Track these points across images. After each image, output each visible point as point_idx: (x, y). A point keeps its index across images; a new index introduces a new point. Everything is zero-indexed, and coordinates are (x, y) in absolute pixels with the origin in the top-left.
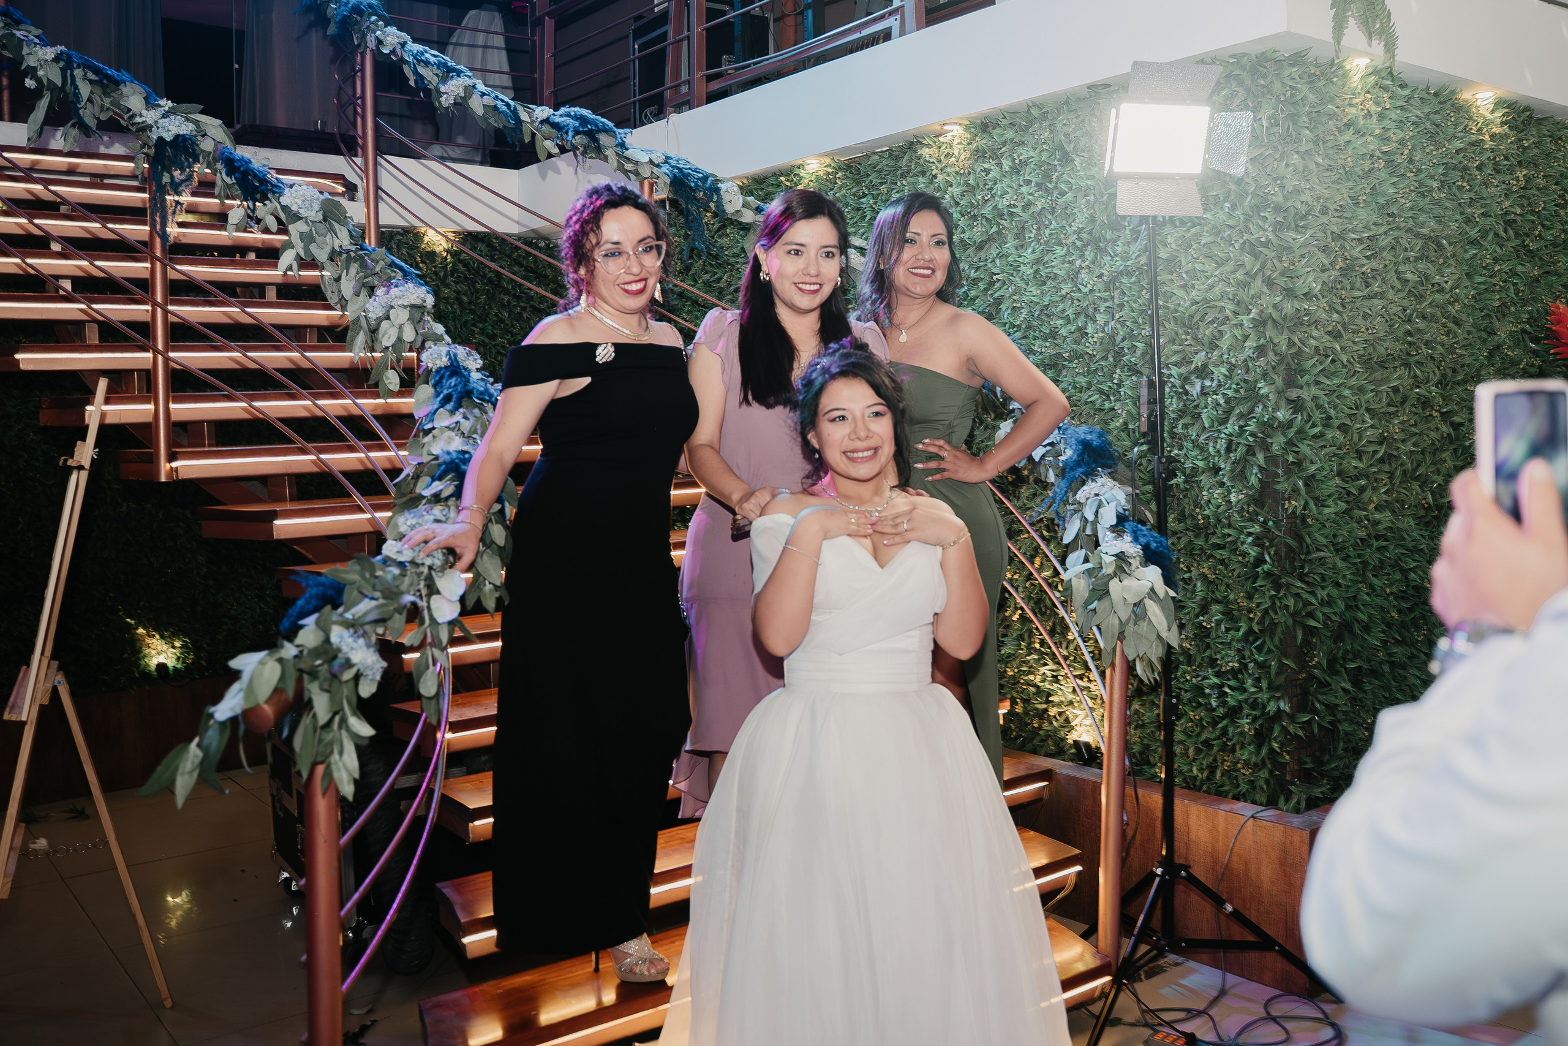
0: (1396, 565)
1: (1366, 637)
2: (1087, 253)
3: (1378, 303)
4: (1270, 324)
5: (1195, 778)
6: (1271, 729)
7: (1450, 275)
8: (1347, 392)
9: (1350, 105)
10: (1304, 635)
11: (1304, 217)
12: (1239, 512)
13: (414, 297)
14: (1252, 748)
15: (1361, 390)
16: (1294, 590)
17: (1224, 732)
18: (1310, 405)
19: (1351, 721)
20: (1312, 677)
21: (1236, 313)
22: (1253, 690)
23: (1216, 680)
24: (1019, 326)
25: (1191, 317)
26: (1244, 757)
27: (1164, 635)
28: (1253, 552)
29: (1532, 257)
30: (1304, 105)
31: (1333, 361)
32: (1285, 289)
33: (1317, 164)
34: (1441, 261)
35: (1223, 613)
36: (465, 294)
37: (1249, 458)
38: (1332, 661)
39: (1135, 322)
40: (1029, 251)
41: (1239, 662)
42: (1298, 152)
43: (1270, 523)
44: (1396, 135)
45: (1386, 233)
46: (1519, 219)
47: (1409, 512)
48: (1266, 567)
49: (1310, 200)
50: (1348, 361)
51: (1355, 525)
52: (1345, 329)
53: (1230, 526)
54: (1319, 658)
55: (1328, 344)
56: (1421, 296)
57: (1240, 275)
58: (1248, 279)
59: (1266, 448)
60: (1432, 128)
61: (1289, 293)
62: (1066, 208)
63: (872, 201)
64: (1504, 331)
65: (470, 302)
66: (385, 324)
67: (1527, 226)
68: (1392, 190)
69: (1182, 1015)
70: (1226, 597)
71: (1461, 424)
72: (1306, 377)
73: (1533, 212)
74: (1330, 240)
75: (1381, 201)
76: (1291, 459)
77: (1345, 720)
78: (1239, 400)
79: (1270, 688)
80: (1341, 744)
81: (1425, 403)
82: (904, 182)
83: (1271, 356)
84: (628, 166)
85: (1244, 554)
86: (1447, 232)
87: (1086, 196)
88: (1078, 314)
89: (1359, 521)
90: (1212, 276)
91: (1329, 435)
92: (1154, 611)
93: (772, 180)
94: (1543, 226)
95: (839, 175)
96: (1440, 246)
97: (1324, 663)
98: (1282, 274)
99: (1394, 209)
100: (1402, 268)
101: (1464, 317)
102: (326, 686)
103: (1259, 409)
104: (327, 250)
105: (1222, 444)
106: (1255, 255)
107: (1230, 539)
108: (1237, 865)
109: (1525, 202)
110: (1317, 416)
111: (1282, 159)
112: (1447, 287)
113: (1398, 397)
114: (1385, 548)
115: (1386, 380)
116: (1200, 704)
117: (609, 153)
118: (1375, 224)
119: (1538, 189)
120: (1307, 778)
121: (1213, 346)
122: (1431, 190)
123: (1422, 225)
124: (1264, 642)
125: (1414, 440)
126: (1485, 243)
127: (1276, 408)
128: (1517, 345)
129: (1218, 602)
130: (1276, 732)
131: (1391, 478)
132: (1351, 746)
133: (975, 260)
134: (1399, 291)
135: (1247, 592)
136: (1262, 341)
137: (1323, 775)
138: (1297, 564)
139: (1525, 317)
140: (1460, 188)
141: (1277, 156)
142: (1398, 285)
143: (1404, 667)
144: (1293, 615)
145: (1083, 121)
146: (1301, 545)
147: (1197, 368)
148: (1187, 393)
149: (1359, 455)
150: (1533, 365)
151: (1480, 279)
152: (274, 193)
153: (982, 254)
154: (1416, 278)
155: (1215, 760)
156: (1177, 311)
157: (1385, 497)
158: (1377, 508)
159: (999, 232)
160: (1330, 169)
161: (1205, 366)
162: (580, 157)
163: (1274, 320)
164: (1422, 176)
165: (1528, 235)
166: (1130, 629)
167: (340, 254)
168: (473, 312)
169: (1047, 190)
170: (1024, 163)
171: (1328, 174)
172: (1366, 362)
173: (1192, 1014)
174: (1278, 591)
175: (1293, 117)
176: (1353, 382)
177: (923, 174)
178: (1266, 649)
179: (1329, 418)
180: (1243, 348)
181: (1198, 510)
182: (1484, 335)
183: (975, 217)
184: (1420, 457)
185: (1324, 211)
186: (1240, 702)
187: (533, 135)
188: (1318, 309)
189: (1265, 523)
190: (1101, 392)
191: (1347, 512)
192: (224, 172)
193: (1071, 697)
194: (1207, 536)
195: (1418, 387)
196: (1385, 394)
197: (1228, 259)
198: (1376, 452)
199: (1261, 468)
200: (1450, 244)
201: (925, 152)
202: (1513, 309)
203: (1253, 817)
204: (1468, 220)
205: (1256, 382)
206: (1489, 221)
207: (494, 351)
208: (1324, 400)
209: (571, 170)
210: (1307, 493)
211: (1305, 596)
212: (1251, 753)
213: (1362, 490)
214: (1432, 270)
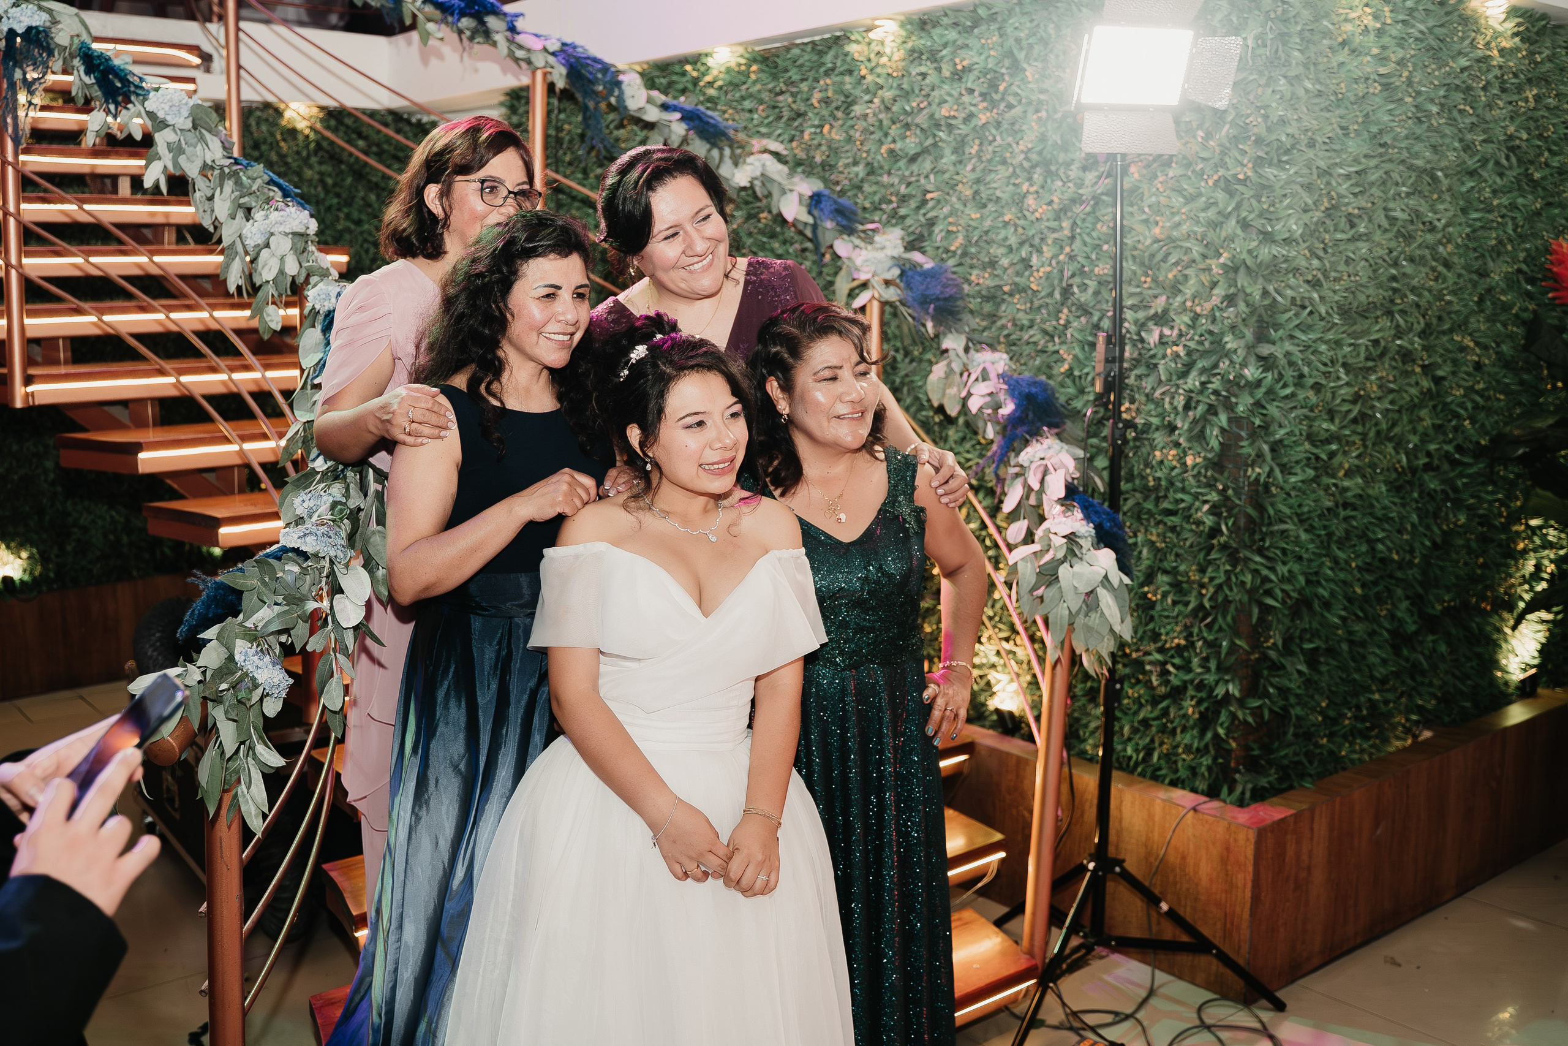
0: (1363, 536)
1: (1326, 614)
2: (1036, 176)
3: (1363, 248)
4: (1242, 270)
5: (1130, 758)
6: (1218, 713)
7: (1444, 213)
8: (1323, 348)
9: (1346, 20)
10: (1260, 612)
11: (1287, 152)
12: (1194, 476)
13: (296, 222)
14: (1195, 732)
15: (1338, 343)
16: (1253, 566)
17: (1165, 712)
18: (1283, 362)
19: (1304, 705)
20: (1265, 657)
21: (1204, 257)
22: (1199, 670)
23: (1158, 657)
24: (954, 252)
25: (1152, 256)
26: (1186, 741)
27: (1117, 628)
28: (1209, 521)
29: (1535, 187)
30: (1296, 23)
31: (1311, 313)
32: (1261, 232)
33: (1307, 91)
34: (1435, 196)
35: (1170, 584)
36: (330, 175)
37: (1210, 417)
38: (1288, 640)
39: (1088, 257)
40: (969, 167)
41: (1186, 639)
42: (1285, 77)
43: (1230, 492)
44: (1397, 54)
45: (1376, 167)
46: (1524, 145)
47: (1381, 478)
48: (1223, 539)
49: (1296, 132)
50: (1327, 313)
51: (1322, 493)
52: (1326, 277)
53: (1183, 490)
54: (1276, 638)
55: (1306, 295)
56: (1410, 236)
57: (1211, 213)
58: (1221, 219)
59: (1230, 407)
60: (1434, 43)
61: (1267, 237)
62: (1013, 124)
63: (790, 100)
64: (1499, 270)
65: (335, 185)
66: (265, 253)
67: (1532, 153)
68: (1386, 118)
69: (1109, 1018)
70: (1176, 568)
71: (1443, 378)
72: (1281, 332)
73: (1540, 137)
74: (1315, 177)
75: (1374, 129)
76: (1257, 422)
77: (1298, 704)
78: (1205, 354)
79: (1219, 668)
80: (1292, 730)
81: (1406, 356)
82: (828, 81)
83: (1242, 306)
84: (520, 54)
85: (1199, 523)
86: (1443, 164)
87: (1037, 111)
88: (1022, 244)
89: (1327, 489)
90: (1178, 213)
91: (1302, 395)
92: (1106, 599)
93: (677, 68)
94: (1550, 150)
95: (754, 68)
96: (1435, 179)
97: (1280, 643)
98: (1260, 215)
99: (1387, 139)
100: (1391, 205)
101: (1455, 259)
102: (233, 716)
103: (1224, 365)
104: (199, 164)
105: (1180, 401)
106: (1231, 194)
107: (1183, 505)
108: (1173, 858)
109: (1532, 125)
110: (1289, 374)
111: (1267, 85)
112: (1439, 225)
113: (1378, 352)
114: (1354, 517)
115: (1365, 333)
116: (1138, 681)
117: (499, 38)
118: (1366, 156)
119: (1548, 109)
120: (1253, 765)
121: (1175, 289)
122: (1429, 115)
123: (1416, 156)
124: (1214, 620)
125: (1391, 397)
126: (1485, 174)
127: (1244, 365)
128: (1510, 287)
129: (1165, 572)
130: (1223, 717)
131: (1363, 440)
132: (1301, 731)
133: (907, 173)
134: (1386, 231)
135: (1199, 564)
136: (1232, 290)
137: (1270, 763)
138: (1257, 537)
139: (1522, 255)
140: (1461, 111)
141: (1263, 82)
142: (1385, 224)
143: (1363, 644)
144: (1251, 592)
145: (1038, 26)
146: (1262, 517)
147: (1156, 315)
148: (1142, 340)
149: (1331, 415)
150: (1526, 310)
151: (1475, 215)
152: (138, 95)
153: (915, 167)
154: (1405, 216)
155: (1152, 741)
156: (1135, 248)
157: (1356, 462)
158: (1348, 474)
159: (935, 145)
160: (1320, 94)
161: (1165, 311)
162: (466, 42)
163: (1247, 267)
164: (1420, 99)
165: (1532, 162)
166: (1080, 620)
167: (212, 168)
168: (338, 195)
169: (992, 101)
170: (967, 70)
171: (1317, 101)
172: (1344, 312)
173: (1120, 1018)
174: (1234, 566)
175: (1283, 37)
176: (1330, 336)
177: (850, 72)
178: (1216, 627)
179: (1302, 376)
180: (1210, 296)
181: (1148, 471)
182: (1475, 277)
183: (907, 126)
184: (1396, 416)
185: (1312, 144)
186: (1185, 682)
187: (414, 16)
188: (1298, 255)
189: (1225, 490)
190: (1045, 332)
191: (1316, 479)
192: (82, 69)
193: (994, 659)
194: (1158, 499)
195: (1400, 338)
196: (1363, 349)
197: (1200, 195)
198: (1350, 411)
199: (1223, 430)
200: (1446, 176)
201: (852, 48)
202: (1509, 247)
203: (1195, 809)
204: (1468, 148)
205: (1223, 334)
206: (1489, 148)
207: (360, 239)
208: (1298, 357)
209: (456, 57)
210: (1273, 459)
211: (1265, 572)
212: (1193, 737)
213: (1332, 455)
214: (1424, 208)
